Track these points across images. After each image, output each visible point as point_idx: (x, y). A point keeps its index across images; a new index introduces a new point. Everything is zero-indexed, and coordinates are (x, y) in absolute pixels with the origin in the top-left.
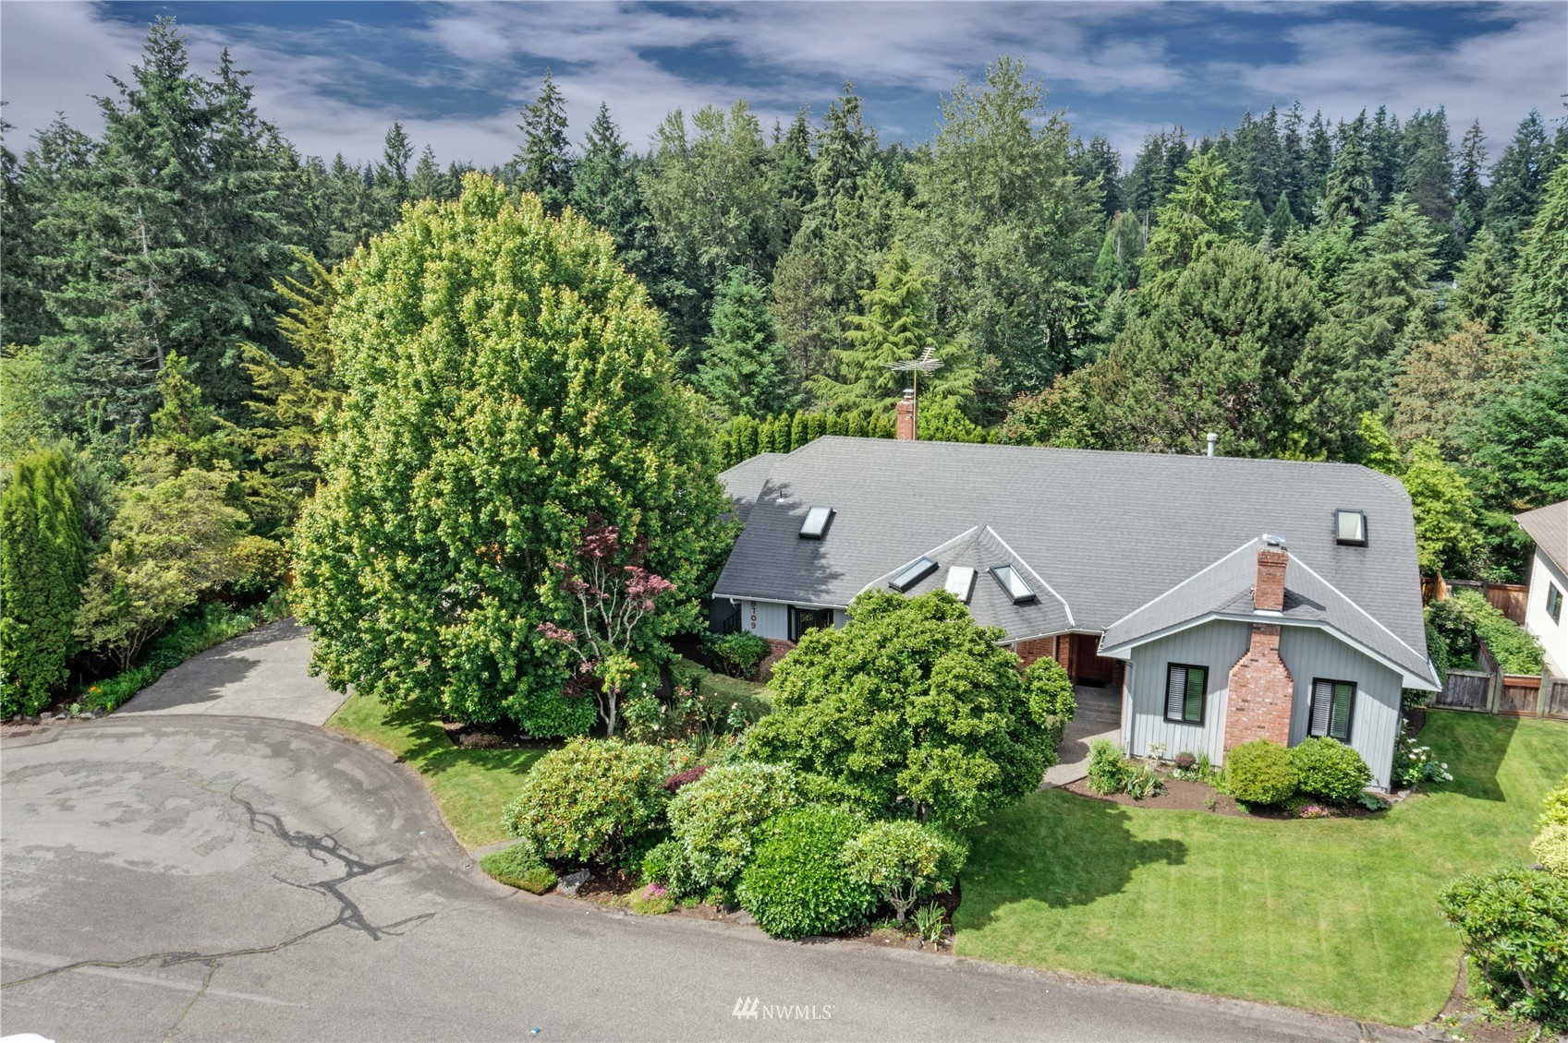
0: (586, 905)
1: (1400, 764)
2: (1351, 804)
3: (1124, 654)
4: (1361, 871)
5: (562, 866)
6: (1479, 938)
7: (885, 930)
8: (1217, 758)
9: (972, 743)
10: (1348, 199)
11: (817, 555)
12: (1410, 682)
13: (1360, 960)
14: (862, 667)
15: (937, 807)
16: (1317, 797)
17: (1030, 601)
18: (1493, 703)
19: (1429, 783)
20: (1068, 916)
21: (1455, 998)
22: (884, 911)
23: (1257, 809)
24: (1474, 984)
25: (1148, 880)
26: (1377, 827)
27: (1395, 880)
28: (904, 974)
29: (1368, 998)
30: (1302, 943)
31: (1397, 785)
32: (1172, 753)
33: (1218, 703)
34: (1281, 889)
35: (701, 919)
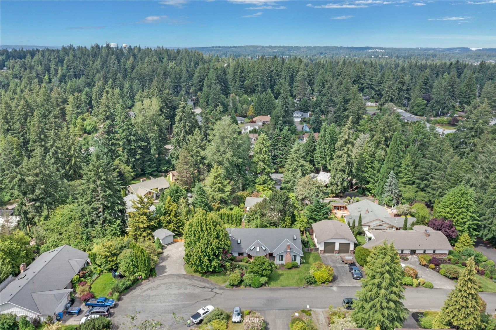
0: (237, 288)
1: (301, 262)
2: (296, 267)
3: (275, 255)
4: (298, 274)
5: (233, 285)
6: (306, 279)
7: (263, 286)
8: (285, 264)
9: (269, 270)
10: (285, 104)
11: (240, 246)
12: (301, 255)
13: (298, 282)
14: (259, 264)
15: (266, 276)
16: (294, 267)
17: (265, 250)
18: (309, 251)
19: (303, 263)
20: (276, 282)
21: (305, 284)
22: (263, 285)
23: (289, 269)
24: (306, 283)
25: (282, 278)
26: (299, 269)
27: (301, 274)
28: (266, 289)
29: (299, 285)
30: (294, 281)
31: (300, 264)
32: (280, 264)
33: (284, 258)
34: (292, 277)
35: (248, 288)
